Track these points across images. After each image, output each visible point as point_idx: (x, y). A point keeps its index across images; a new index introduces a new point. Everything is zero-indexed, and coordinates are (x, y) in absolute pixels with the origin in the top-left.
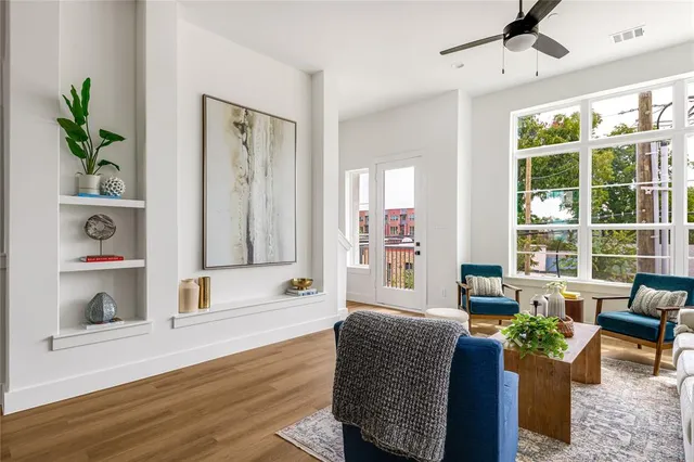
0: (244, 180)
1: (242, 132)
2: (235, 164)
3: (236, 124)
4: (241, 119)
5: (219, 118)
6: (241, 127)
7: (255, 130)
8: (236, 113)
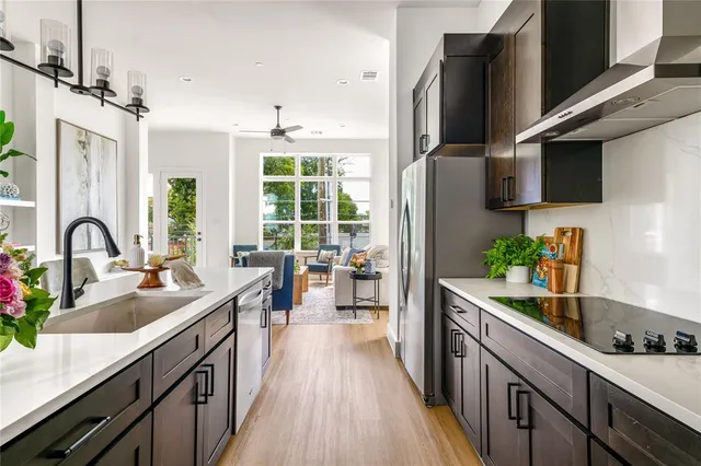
0: (84, 185)
1: (84, 148)
2: (79, 173)
3: (80, 142)
4: (83, 138)
5: (69, 137)
6: (83, 145)
7: (92, 145)
8: (80, 134)
